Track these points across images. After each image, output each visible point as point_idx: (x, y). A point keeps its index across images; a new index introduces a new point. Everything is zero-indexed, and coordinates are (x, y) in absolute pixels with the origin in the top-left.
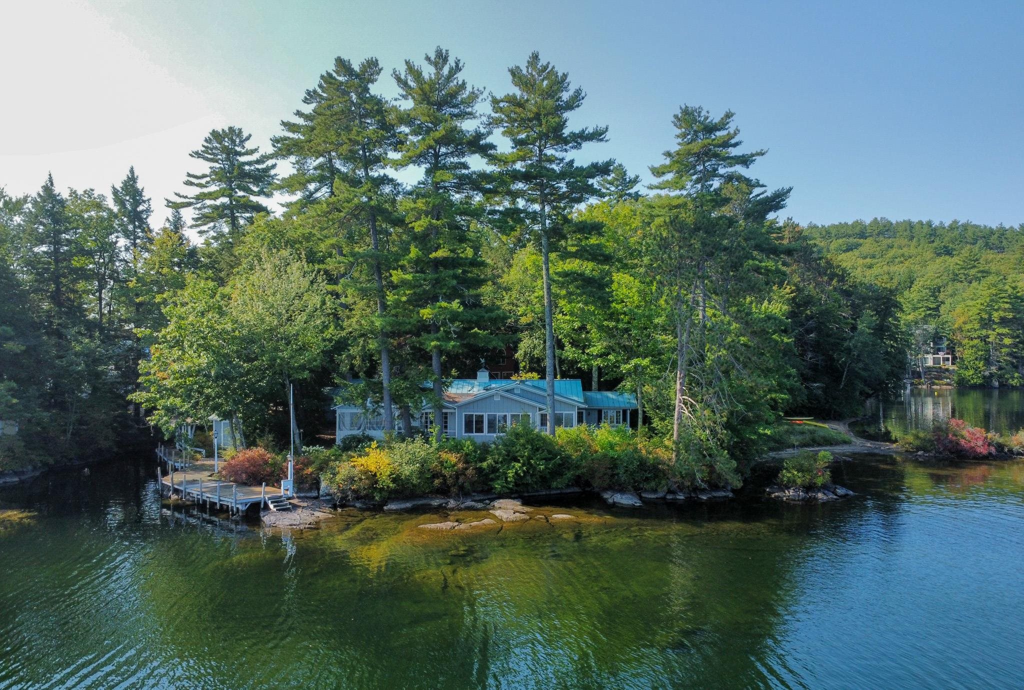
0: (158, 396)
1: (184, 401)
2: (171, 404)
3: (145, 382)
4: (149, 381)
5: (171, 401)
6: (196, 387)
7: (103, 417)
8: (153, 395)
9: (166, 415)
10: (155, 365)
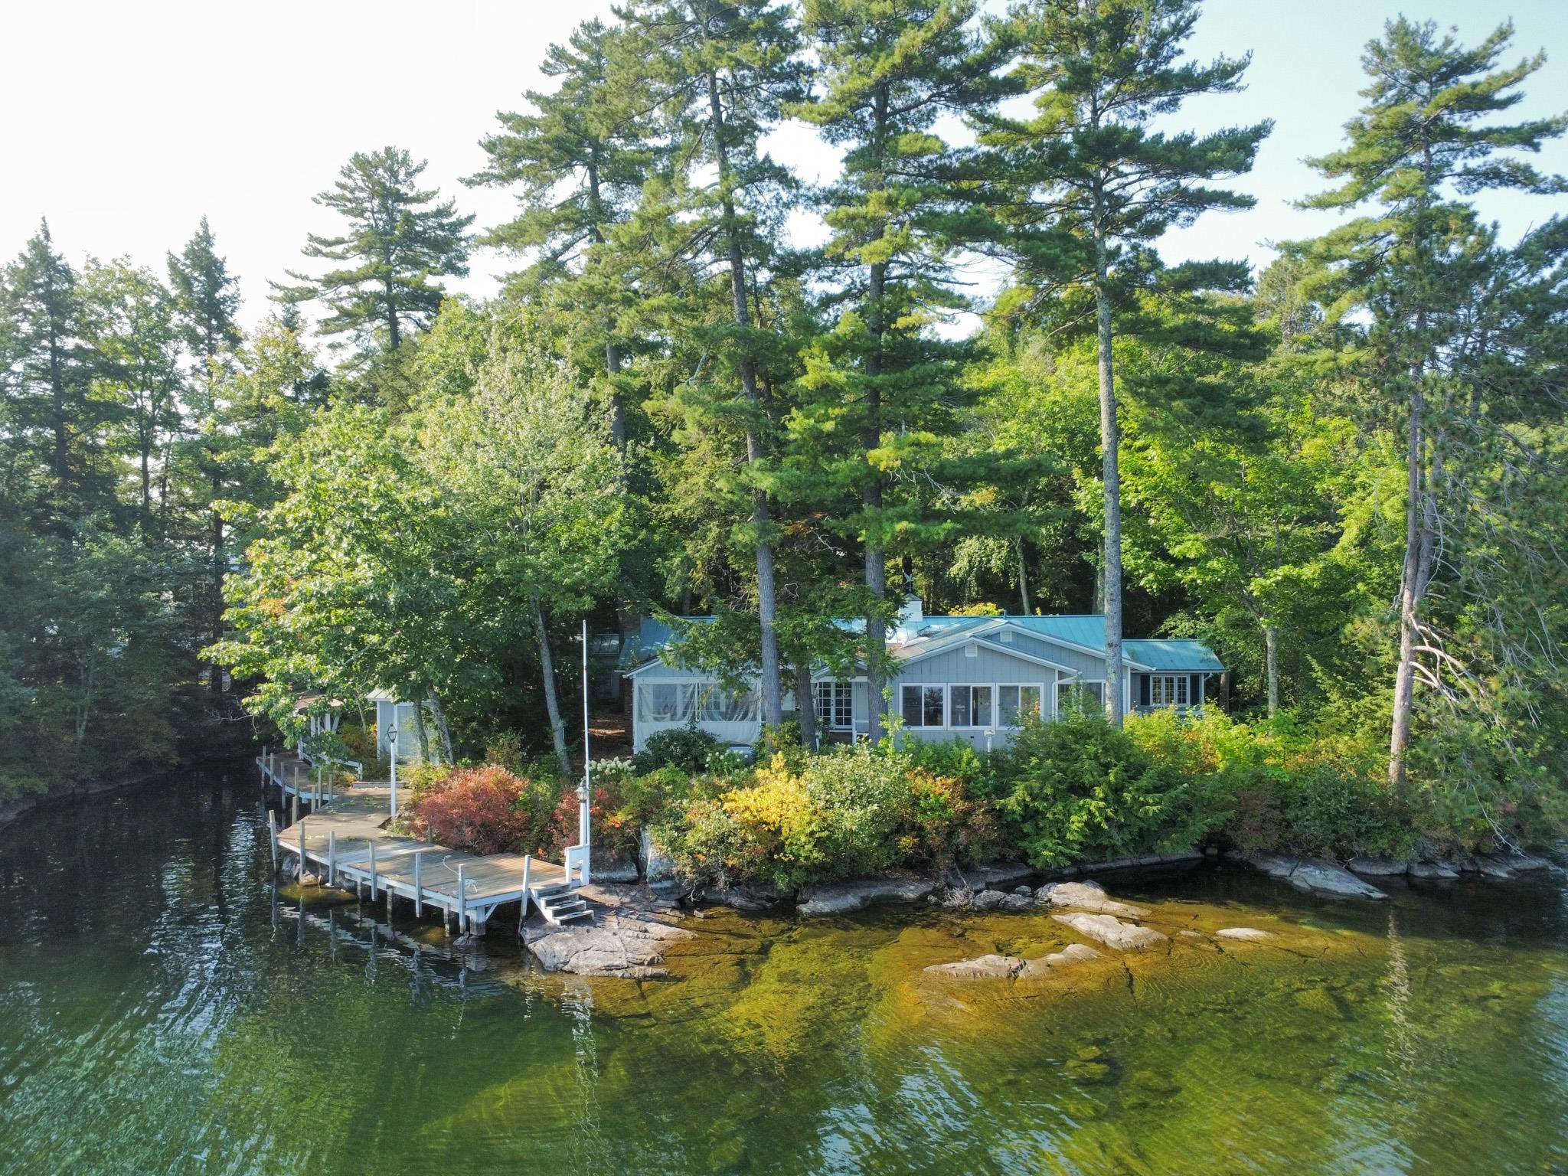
0: (266, 650)
1: (324, 662)
2: (297, 669)
3: (239, 619)
4: (247, 618)
5: (294, 663)
6: (349, 630)
7: (150, 695)
8: (256, 649)
9: (286, 692)
10: (257, 584)
